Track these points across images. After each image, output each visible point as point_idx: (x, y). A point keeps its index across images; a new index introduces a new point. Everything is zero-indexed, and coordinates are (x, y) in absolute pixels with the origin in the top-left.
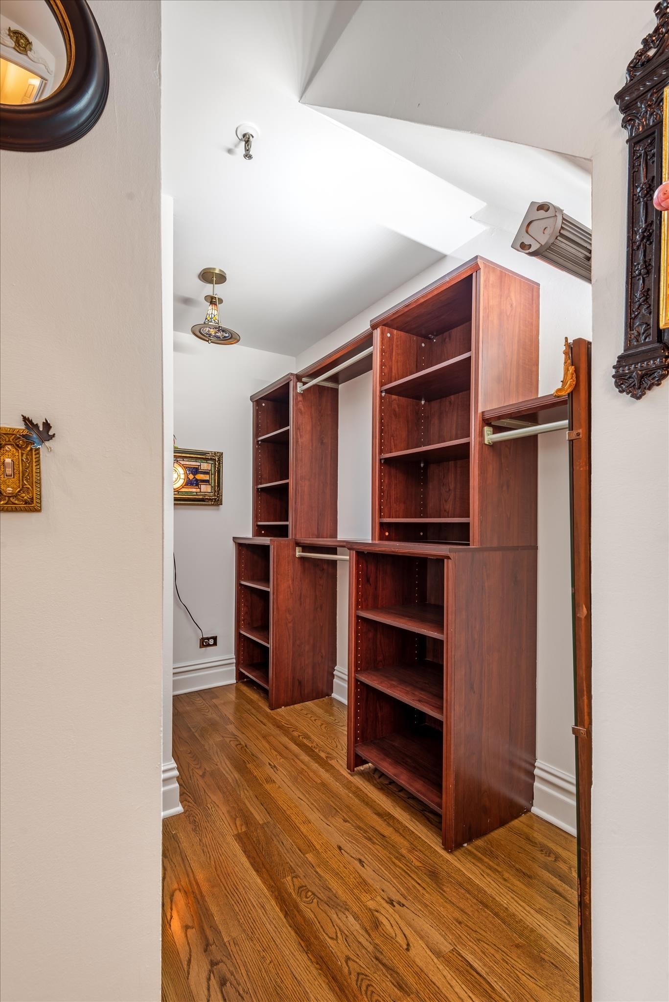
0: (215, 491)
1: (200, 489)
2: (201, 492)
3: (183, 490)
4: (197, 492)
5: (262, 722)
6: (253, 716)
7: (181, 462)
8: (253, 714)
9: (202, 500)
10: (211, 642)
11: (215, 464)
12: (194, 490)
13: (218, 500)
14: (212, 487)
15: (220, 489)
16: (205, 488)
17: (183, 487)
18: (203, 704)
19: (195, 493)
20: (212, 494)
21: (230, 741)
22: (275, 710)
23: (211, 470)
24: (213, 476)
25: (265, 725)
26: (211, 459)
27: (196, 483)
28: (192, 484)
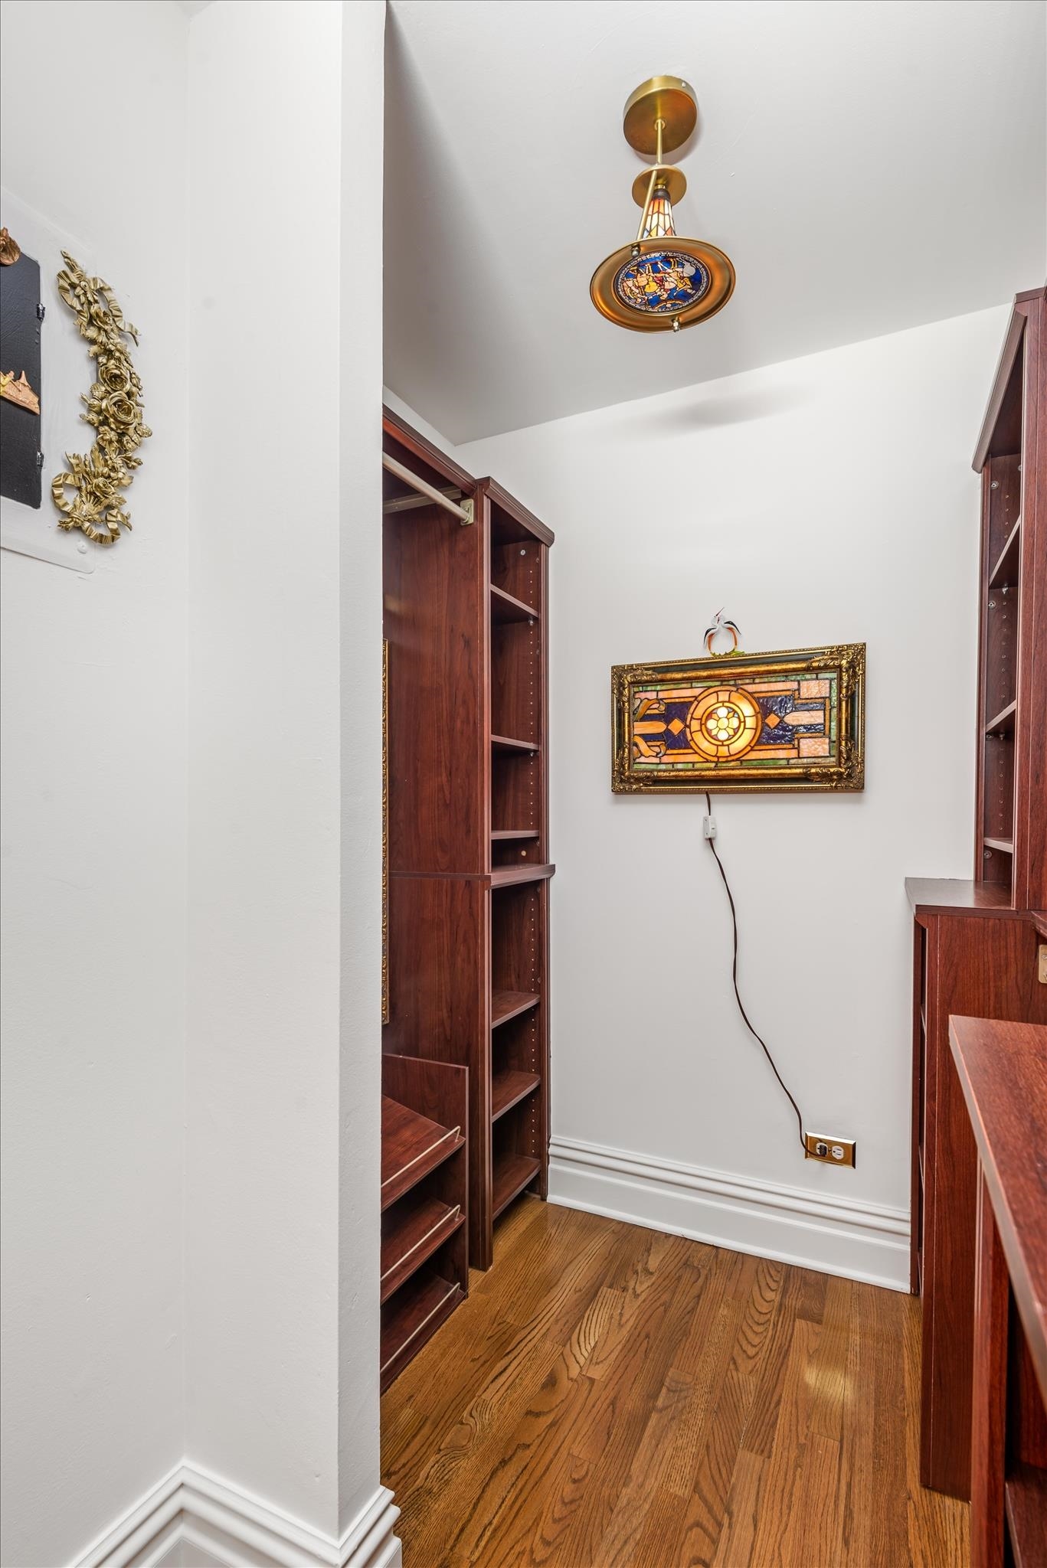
0: (840, 752)
1: (798, 749)
2: (799, 758)
3: (753, 755)
4: (788, 759)
5: (849, 1514)
6: (845, 1466)
7: (745, 687)
8: (852, 1457)
9: (806, 778)
10: (838, 1153)
11: (840, 678)
12: (782, 754)
13: (849, 775)
14: (831, 742)
15: (855, 746)
16: (814, 748)
17: (752, 750)
18: (762, 1319)
19: (784, 762)
20: (833, 759)
21: (698, 1524)
22: (937, 1496)
23: (830, 698)
24: (835, 711)
25: (846, 1542)
26: (826, 668)
27: (786, 735)
28: (776, 739)
